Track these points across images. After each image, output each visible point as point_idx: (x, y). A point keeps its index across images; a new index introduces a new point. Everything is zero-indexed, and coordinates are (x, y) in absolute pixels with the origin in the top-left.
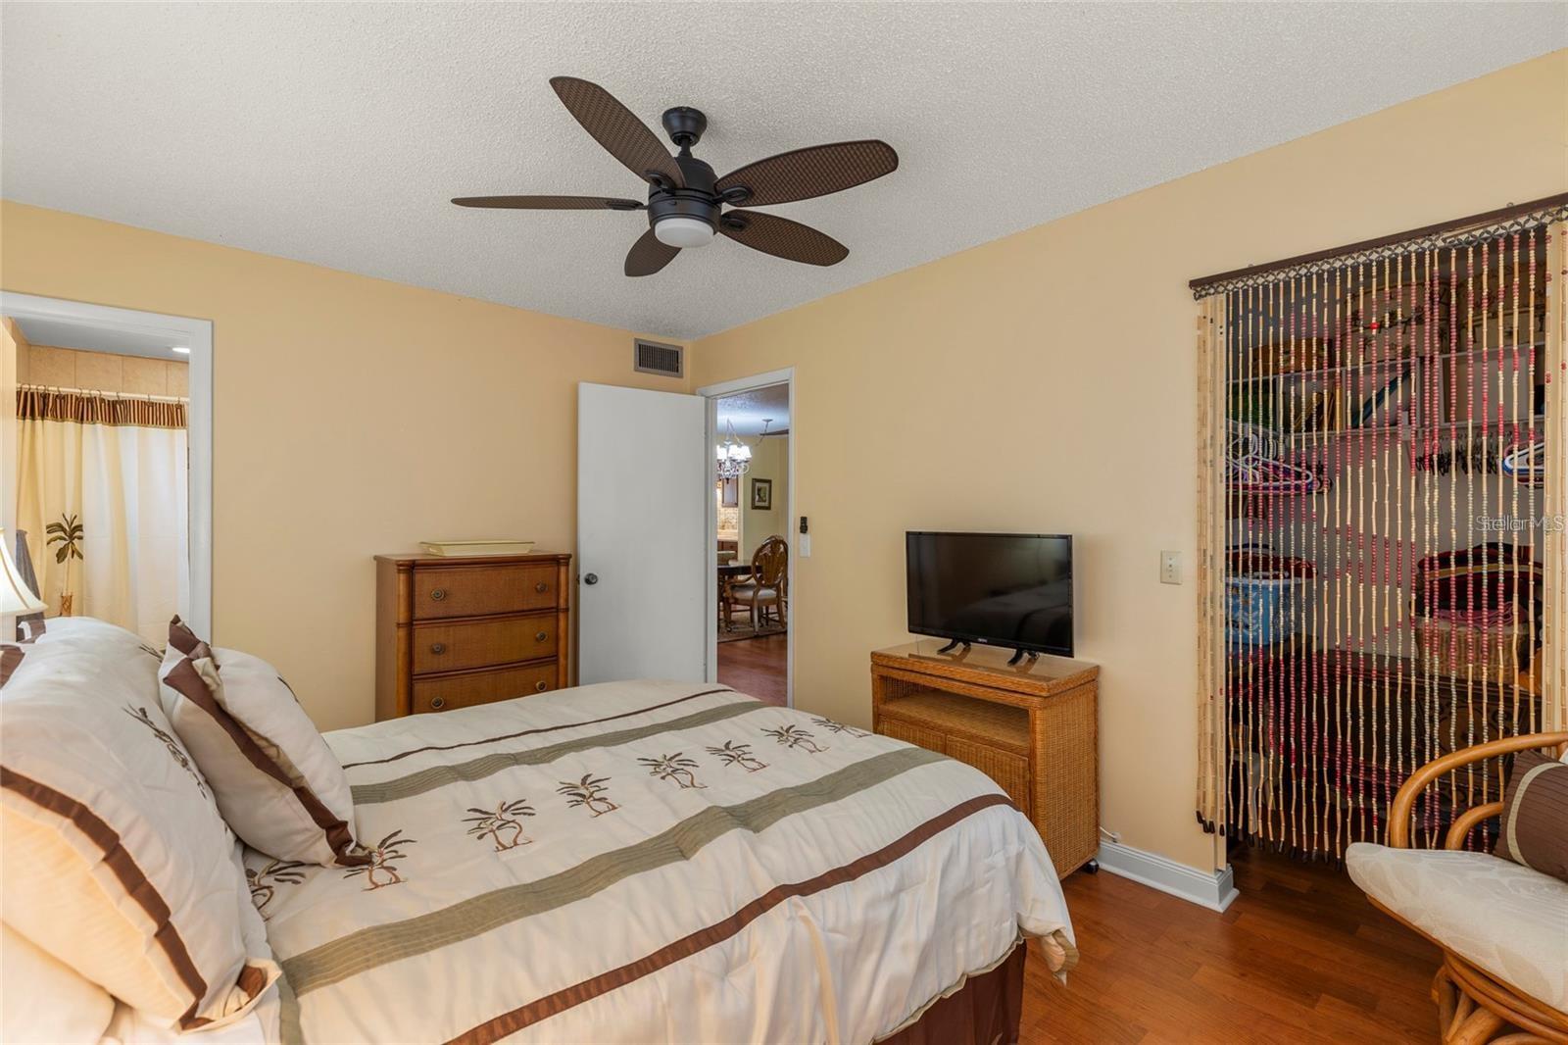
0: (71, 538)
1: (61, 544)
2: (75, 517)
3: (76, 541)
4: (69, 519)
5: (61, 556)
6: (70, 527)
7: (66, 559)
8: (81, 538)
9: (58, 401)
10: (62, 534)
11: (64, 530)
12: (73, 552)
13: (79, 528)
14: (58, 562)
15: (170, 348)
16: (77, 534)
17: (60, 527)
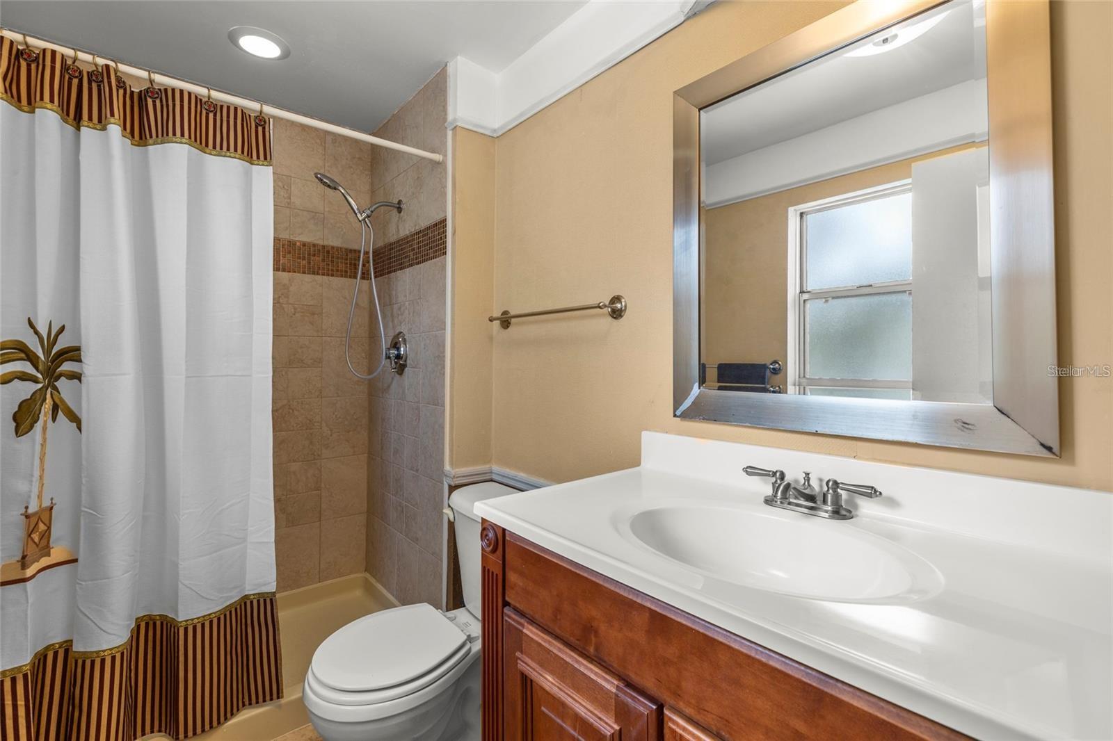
0: (52, 375)
1: (25, 390)
2: (62, 329)
3: (62, 384)
4: (44, 332)
5: (24, 419)
6: (47, 352)
7: (38, 426)
8: (77, 377)
9: (23, 64)
10: (27, 367)
11: (30, 357)
12: (55, 408)
13: (73, 353)
14: (19, 431)
15: (233, 39)
16: (67, 366)
17: (22, 351)
